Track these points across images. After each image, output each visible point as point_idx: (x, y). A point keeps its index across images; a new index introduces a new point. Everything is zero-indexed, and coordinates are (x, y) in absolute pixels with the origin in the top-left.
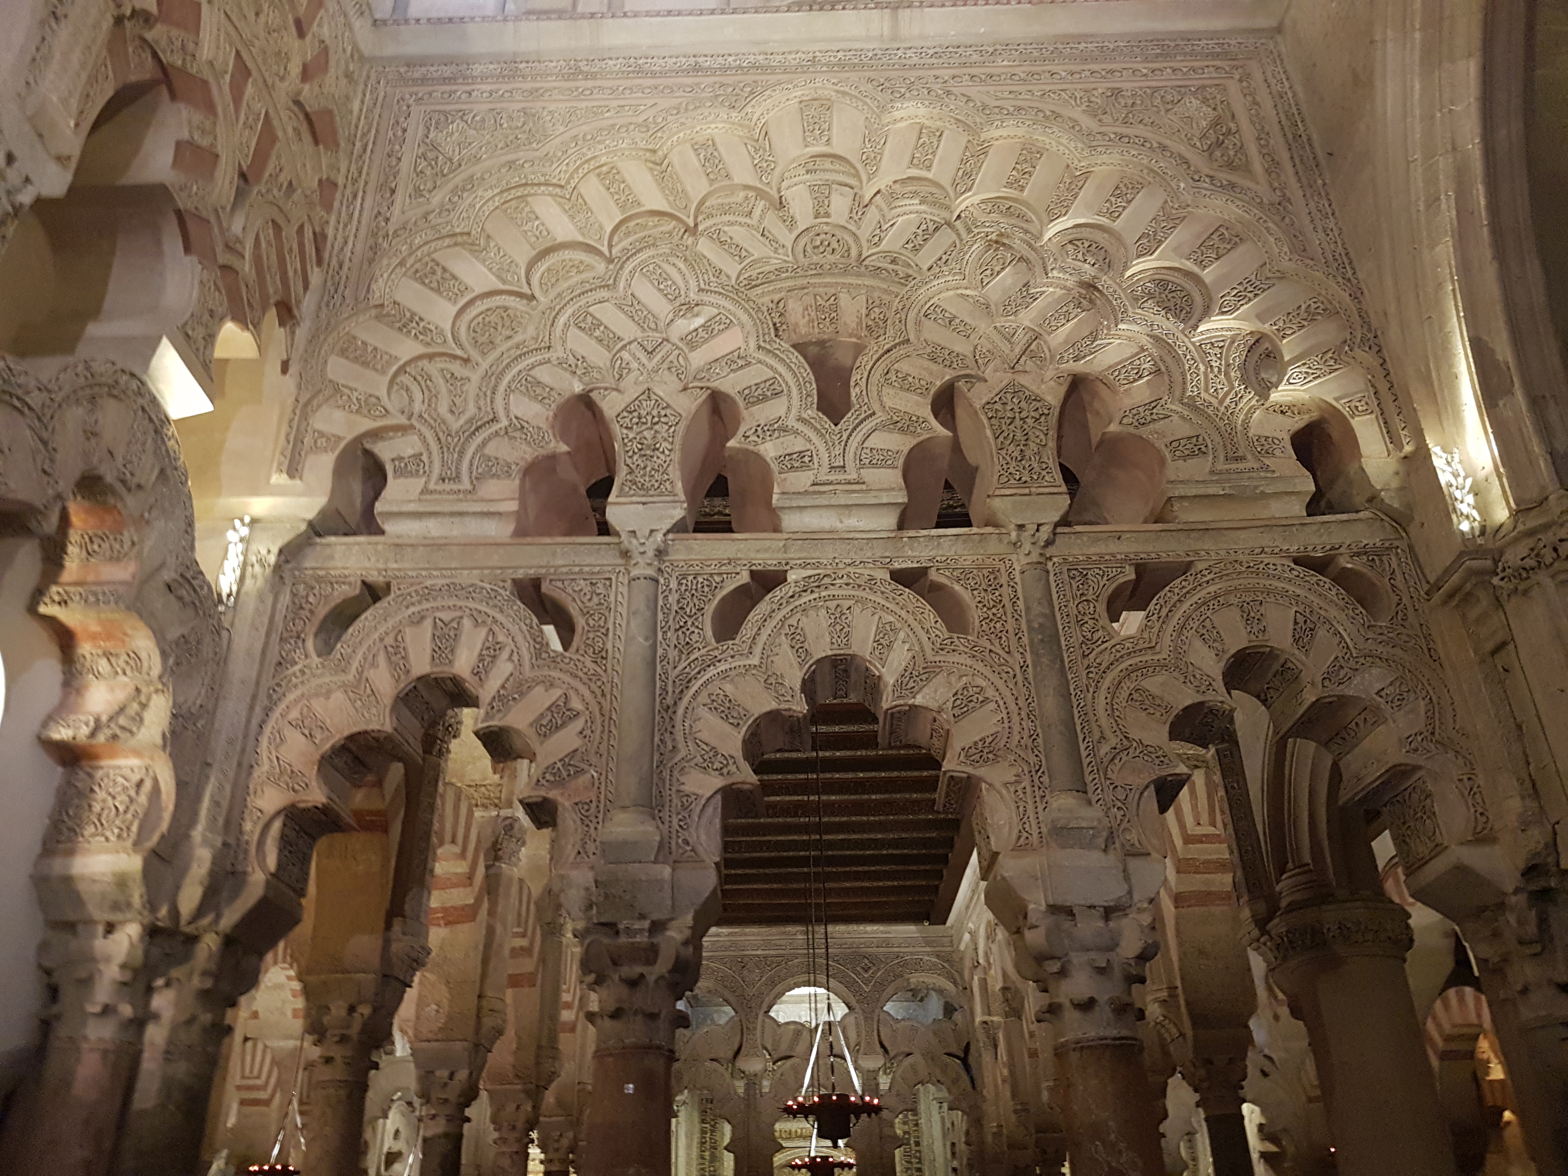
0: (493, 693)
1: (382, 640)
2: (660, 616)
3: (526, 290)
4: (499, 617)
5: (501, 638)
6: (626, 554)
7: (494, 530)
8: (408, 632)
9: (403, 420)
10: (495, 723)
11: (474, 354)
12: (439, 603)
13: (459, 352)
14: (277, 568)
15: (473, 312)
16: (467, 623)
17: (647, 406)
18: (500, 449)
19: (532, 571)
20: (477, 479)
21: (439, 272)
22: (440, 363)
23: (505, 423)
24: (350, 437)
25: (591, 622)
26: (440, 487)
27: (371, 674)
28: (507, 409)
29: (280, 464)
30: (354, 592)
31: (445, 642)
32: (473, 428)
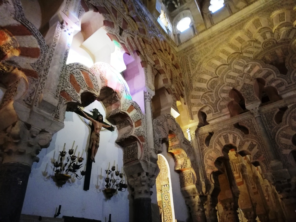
0: (238, 145)
1: (216, 141)
2: (264, 123)
3: (216, 76)
4: (233, 132)
5: (236, 135)
6: (252, 114)
7: (226, 117)
8: (220, 139)
9: (205, 105)
10: (241, 150)
11: (212, 90)
12: (222, 132)
13: (210, 91)
14: (196, 135)
15: (209, 83)
16: (229, 135)
17: (245, 86)
18: (222, 104)
19: (236, 122)
20: (221, 110)
21: (202, 79)
22: (207, 94)
23: (221, 99)
24: (198, 110)
25: (251, 128)
26: (215, 113)
27: (217, 147)
28: (221, 96)
29: (190, 118)
30: (208, 135)
31: (226, 138)
32: (217, 102)
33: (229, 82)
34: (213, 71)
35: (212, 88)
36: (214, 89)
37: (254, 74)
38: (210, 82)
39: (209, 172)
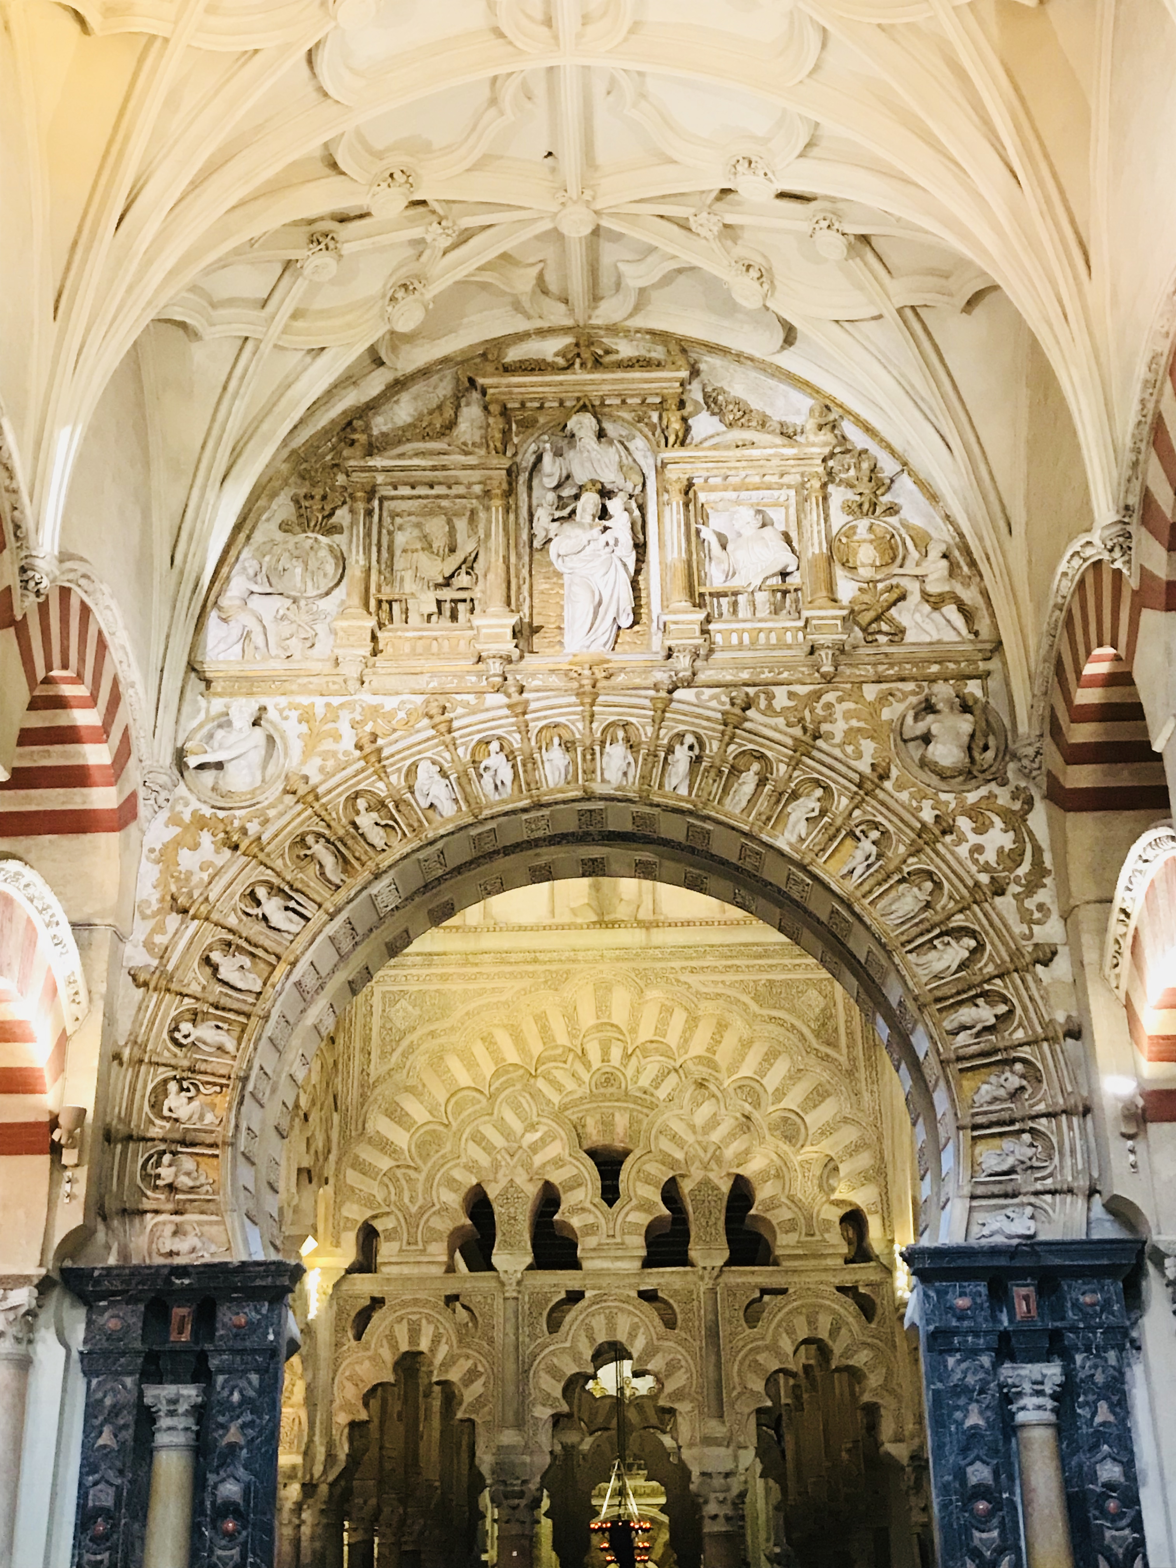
0: (441, 1364)
1: (384, 1331)
2: (520, 1319)
3: (445, 1120)
4: (438, 1316)
5: (441, 1330)
6: (503, 1284)
7: (435, 1270)
8: (396, 1327)
9: (387, 1210)
10: (442, 1378)
11: (421, 1165)
12: (409, 1310)
13: (412, 1163)
14: (332, 1292)
15: (419, 1135)
16: (424, 1321)
17: (511, 1191)
18: (437, 1223)
19: (454, 1290)
20: (426, 1242)
21: (399, 1111)
22: (403, 1170)
23: (437, 1207)
24: (361, 1221)
25: (486, 1321)
26: (408, 1248)
27: (381, 1351)
28: (438, 1197)
29: (333, 1242)
30: (368, 1302)
31: (414, 1333)
32: (422, 1211)
33: (475, 1157)
34: (441, 1096)
35: (420, 1156)
36: (425, 1163)
37: (544, 1165)
38: (422, 1131)
39: (342, 1418)
